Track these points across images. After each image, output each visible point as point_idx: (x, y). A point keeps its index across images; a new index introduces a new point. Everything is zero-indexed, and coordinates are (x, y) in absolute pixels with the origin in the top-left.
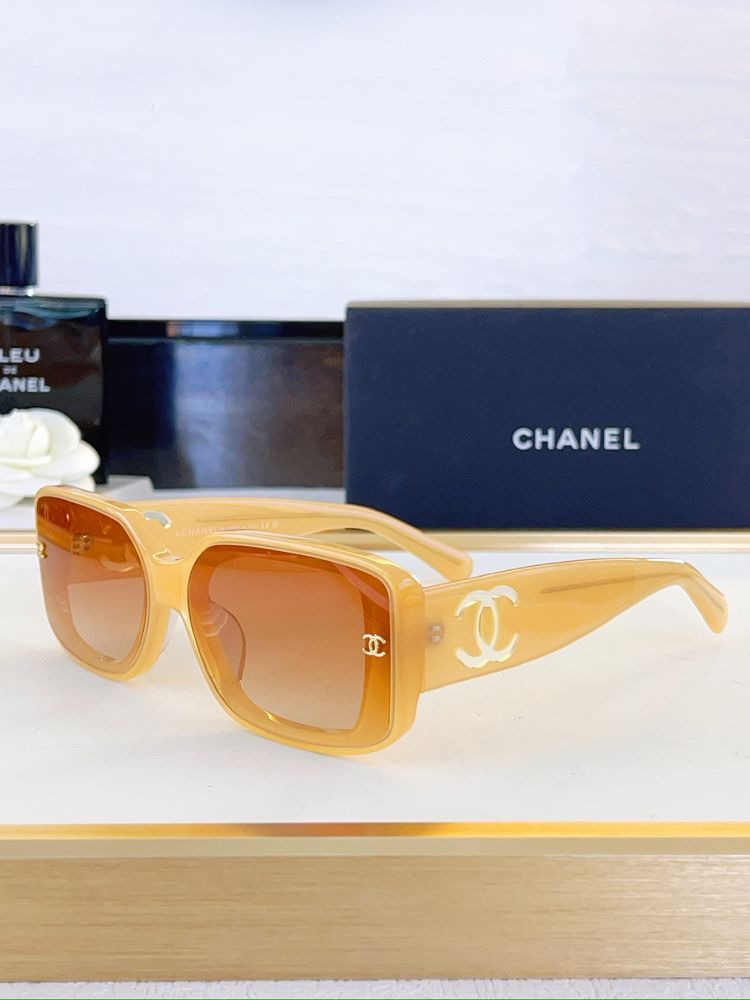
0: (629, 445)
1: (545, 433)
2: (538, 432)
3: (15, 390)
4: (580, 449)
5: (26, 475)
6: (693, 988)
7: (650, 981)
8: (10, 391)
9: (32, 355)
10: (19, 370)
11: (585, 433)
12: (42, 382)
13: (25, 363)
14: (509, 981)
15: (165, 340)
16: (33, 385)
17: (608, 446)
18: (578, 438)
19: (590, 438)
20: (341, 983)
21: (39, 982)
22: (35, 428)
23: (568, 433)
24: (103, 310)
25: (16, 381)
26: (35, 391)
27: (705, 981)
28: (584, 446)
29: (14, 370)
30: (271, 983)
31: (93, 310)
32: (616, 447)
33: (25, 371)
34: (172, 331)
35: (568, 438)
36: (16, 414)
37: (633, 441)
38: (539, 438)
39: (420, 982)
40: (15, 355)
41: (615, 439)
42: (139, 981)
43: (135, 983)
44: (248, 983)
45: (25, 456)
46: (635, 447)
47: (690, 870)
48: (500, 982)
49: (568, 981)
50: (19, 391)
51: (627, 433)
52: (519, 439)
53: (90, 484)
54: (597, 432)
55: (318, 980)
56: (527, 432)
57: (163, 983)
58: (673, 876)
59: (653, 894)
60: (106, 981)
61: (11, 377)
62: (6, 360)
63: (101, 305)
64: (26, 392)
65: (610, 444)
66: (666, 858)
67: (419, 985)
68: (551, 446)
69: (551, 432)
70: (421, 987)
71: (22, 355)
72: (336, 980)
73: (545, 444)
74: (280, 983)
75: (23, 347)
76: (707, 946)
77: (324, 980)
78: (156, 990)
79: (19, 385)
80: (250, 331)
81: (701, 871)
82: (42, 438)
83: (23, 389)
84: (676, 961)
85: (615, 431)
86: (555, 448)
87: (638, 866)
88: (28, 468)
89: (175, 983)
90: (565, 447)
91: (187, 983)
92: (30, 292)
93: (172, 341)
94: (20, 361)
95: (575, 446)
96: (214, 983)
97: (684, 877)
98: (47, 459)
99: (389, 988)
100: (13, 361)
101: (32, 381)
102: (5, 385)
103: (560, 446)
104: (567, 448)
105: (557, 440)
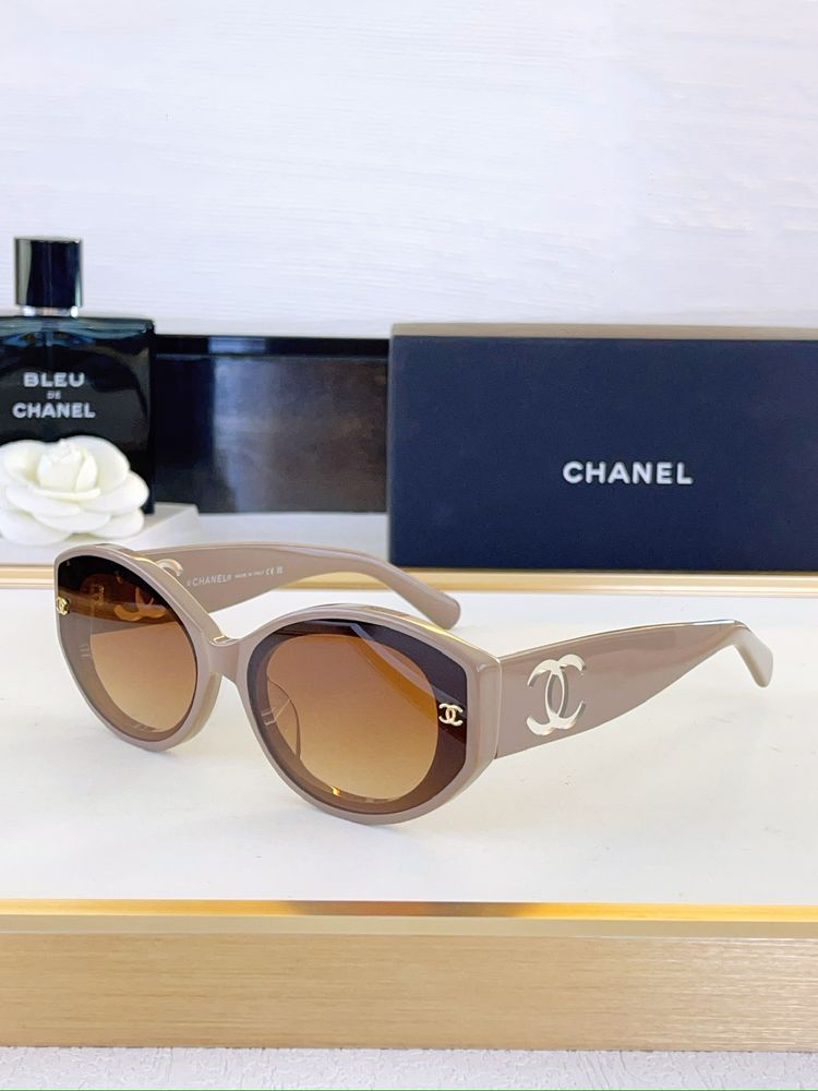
0: (681, 480)
1: (596, 467)
2: (589, 466)
3: (59, 416)
4: (632, 483)
5: (76, 510)
8: (54, 416)
9: (77, 379)
10: (62, 394)
11: (637, 467)
12: (87, 407)
13: (69, 386)
16: (77, 410)
17: (660, 480)
18: (630, 472)
19: (642, 472)
22: (83, 459)
23: (619, 466)
24: (151, 332)
25: (60, 407)
26: (80, 416)
28: (635, 480)
29: (58, 395)
31: (140, 331)
32: (668, 481)
33: (69, 395)
35: (619, 472)
36: (63, 443)
37: (685, 475)
38: (590, 472)
40: (60, 379)
41: (668, 473)
45: (73, 490)
46: (688, 481)
50: (63, 416)
51: (680, 467)
52: (570, 472)
53: (139, 516)
54: (649, 466)
56: (578, 466)
59: (678, 974)
61: (54, 402)
62: (49, 384)
63: (150, 324)
64: (70, 417)
65: (663, 478)
66: (689, 940)
68: (602, 480)
69: (602, 466)
71: (67, 379)
73: (596, 478)
75: (67, 371)
79: (63, 410)
82: (90, 470)
83: (67, 414)
84: (697, 1035)
85: (668, 465)
86: (607, 482)
87: (664, 947)
88: (77, 503)
90: (617, 481)
92: (74, 312)
94: (64, 385)
95: (627, 480)
98: (96, 492)
100: (57, 385)
101: (77, 407)
102: (49, 410)
103: (611, 480)
104: (619, 482)
105: (608, 473)
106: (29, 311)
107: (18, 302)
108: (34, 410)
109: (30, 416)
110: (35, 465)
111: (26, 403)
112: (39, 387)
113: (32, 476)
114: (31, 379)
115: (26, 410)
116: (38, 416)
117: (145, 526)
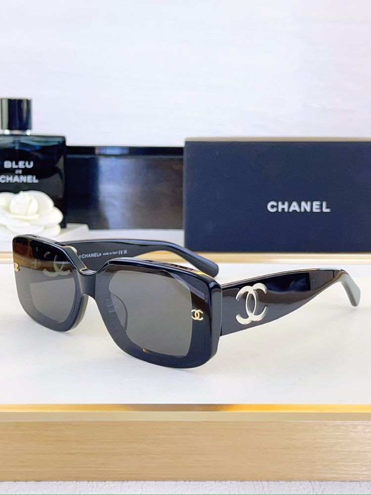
0: (325, 210)
1: (283, 204)
2: (280, 203)
3: (21, 182)
4: (301, 212)
5: (26, 224)
6: (360, 486)
7: (339, 482)
8: (18, 182)
9: (29, 164)
10: (23, 171)
11: (303, 204)
12: (34, 177)
13: (26, 168)
14: (270, 482)
15: (95, 156)
16: (30, 179)
17: (314, 210)
18: (300, 206)
19: (306, 206)
20: (187, 482)
21: (40, 481)
22: (31, 201)
23: (295, 204)
24: (64, 142)
25: (22, 177)
26: (31, 182)
27: (366, 483)
28: (302, 210)
29: (20, 172)
30: (153, 482)
31: (59, 142)
32: (318, 211)
33: (26, 172)
34: (97, 152)
35: (294, 206)
36: (22, 193)
37: (327, 208)
38: (281, 206)
39: (226, 482)
40: (21, 164)
41: (318, 207)
42: (89, 481)
43: (87, 482)
44: (142, 482)
45: (26, 215)
46: (328, 210)
47: (359, 428)
48: (266, 482)
49: (298, 482)
50: (23, 182)
51: (324, 204)
52: (271, 207)
53: (58, 228)
54: (309, 203)
55: (176, 481)
56: (274, 203)
57: (101, 482)
58: (351, 431)
60: (73, 481)
61: (19, 175)
62: (16, 167)
63: (64, 139)
64: (27, 184)
65: (316, 209)
66: (348, 423)
67: (225, 484)
68: (286, 210)
69: (286, 203)
70: (227, 485)
71: (25, 164)
72: (185, 481)
73: (283, 209)
74: (158, 482)
75: (25, 160)
76: (368, 466)
77: (179, 481)
78: (97, 486)
79: (23, 179)
80: (135, 152)
81: (365, 429)
82: (34, 206)
83: (25, 181)
84: (352, 472)
85: (318, 203)
86: (288, 212)
87: (333, 426)
88: (28, 221)
89: (107, 482)
90: (294, 211)
91: (112, 482)
92: (28, 133)
93: (97, 157)
94: (24, 167)
95: (298, 210)
96: (125, 482)
97: (356, 432)
98: (38, 216)
99: (211, 486)
100: (20, 167)
101: (29, 177)
102: (16, 179)
103: (291, 210)
104: (295, 211)
105: (289, 207)
106: (7, 132)
107: (2, 128)
108: (9, 179)
109: (7, 182)
110: (9, 204)
111: (5, 175)
112: (12, 168)
113: (7, 209)
114: (8, 164)
115: (6, 179)
116: (11, 182)
117: (61, 233)
